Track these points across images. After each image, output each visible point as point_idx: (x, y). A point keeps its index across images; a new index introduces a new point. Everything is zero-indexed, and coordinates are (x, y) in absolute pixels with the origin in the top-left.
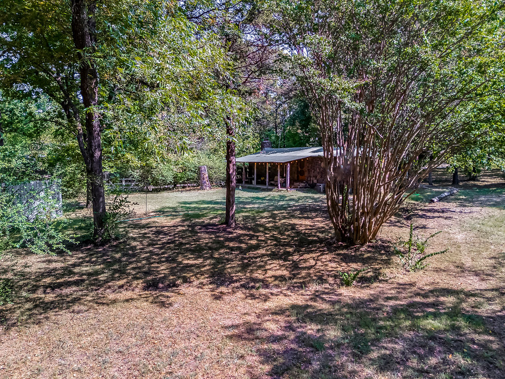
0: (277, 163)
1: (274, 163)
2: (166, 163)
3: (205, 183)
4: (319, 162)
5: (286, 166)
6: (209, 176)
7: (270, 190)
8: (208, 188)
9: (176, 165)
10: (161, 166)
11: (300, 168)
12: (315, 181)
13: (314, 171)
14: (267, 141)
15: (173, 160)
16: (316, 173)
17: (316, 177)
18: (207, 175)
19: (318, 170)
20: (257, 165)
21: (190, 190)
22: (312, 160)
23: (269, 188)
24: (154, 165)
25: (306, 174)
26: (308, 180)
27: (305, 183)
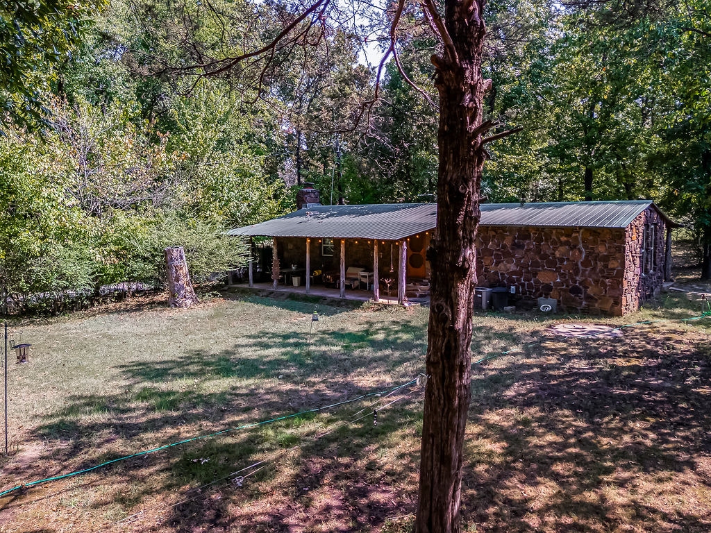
0: (372, 240)
1: (363, 241)
2: (70, 242)
3: (183, 288)
5: (397, 248)
6: (190, 271)
7: (357, 305)
8: (189, 302)
9: (101, 245)
10: (57, 249)
11: (412, 249)
14: (310, 190)
15: (93, 234)
18: (185, 270)
20: (311, 243)
21: (139, 308)
23: (349, 297)
24: (35, 247)
27: (426, 284)
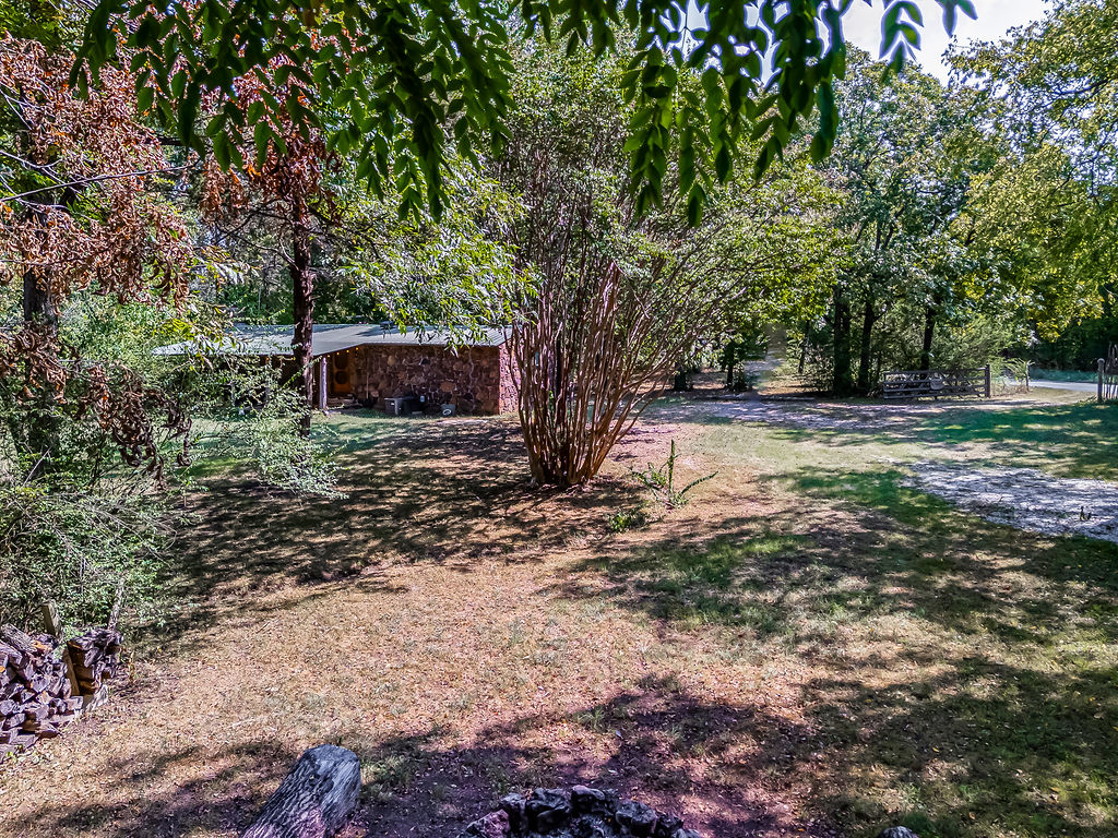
4: (383, 356)
11: (338, 367)
12: (375, 394)
13: (372, 373)
16: (376, 377)
17: (376, 386)
19: (382, 372)
22: (366, 351)
25: (353, 380)
26: (357, 393)
27: (351, 398)
